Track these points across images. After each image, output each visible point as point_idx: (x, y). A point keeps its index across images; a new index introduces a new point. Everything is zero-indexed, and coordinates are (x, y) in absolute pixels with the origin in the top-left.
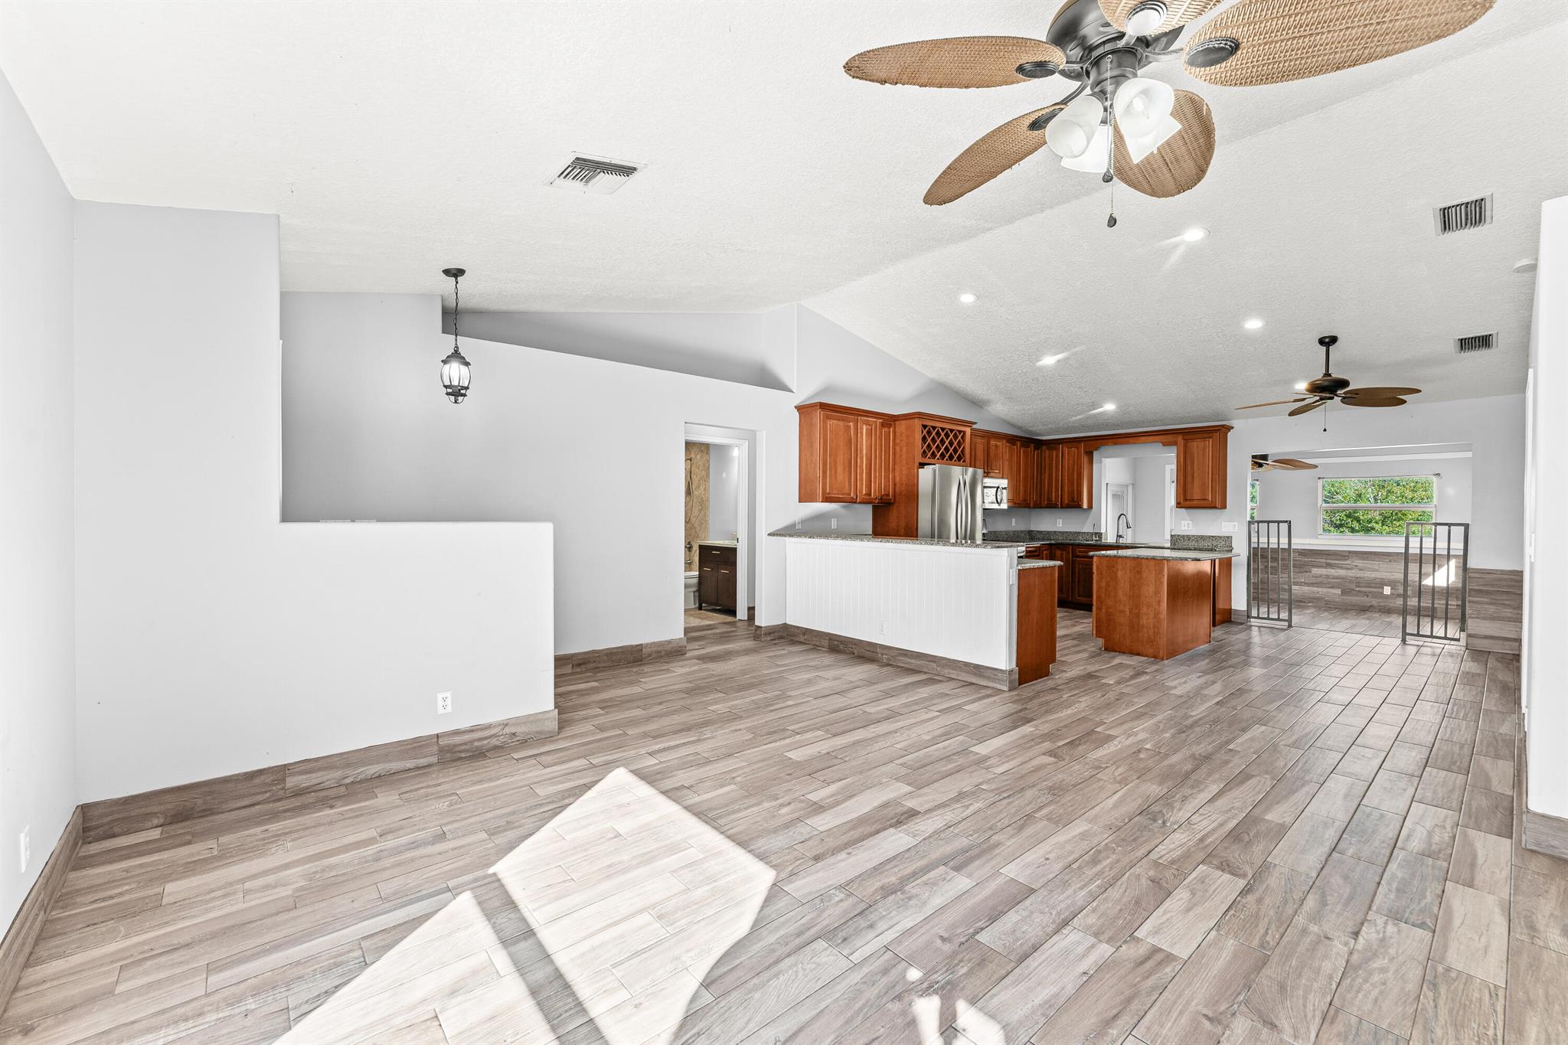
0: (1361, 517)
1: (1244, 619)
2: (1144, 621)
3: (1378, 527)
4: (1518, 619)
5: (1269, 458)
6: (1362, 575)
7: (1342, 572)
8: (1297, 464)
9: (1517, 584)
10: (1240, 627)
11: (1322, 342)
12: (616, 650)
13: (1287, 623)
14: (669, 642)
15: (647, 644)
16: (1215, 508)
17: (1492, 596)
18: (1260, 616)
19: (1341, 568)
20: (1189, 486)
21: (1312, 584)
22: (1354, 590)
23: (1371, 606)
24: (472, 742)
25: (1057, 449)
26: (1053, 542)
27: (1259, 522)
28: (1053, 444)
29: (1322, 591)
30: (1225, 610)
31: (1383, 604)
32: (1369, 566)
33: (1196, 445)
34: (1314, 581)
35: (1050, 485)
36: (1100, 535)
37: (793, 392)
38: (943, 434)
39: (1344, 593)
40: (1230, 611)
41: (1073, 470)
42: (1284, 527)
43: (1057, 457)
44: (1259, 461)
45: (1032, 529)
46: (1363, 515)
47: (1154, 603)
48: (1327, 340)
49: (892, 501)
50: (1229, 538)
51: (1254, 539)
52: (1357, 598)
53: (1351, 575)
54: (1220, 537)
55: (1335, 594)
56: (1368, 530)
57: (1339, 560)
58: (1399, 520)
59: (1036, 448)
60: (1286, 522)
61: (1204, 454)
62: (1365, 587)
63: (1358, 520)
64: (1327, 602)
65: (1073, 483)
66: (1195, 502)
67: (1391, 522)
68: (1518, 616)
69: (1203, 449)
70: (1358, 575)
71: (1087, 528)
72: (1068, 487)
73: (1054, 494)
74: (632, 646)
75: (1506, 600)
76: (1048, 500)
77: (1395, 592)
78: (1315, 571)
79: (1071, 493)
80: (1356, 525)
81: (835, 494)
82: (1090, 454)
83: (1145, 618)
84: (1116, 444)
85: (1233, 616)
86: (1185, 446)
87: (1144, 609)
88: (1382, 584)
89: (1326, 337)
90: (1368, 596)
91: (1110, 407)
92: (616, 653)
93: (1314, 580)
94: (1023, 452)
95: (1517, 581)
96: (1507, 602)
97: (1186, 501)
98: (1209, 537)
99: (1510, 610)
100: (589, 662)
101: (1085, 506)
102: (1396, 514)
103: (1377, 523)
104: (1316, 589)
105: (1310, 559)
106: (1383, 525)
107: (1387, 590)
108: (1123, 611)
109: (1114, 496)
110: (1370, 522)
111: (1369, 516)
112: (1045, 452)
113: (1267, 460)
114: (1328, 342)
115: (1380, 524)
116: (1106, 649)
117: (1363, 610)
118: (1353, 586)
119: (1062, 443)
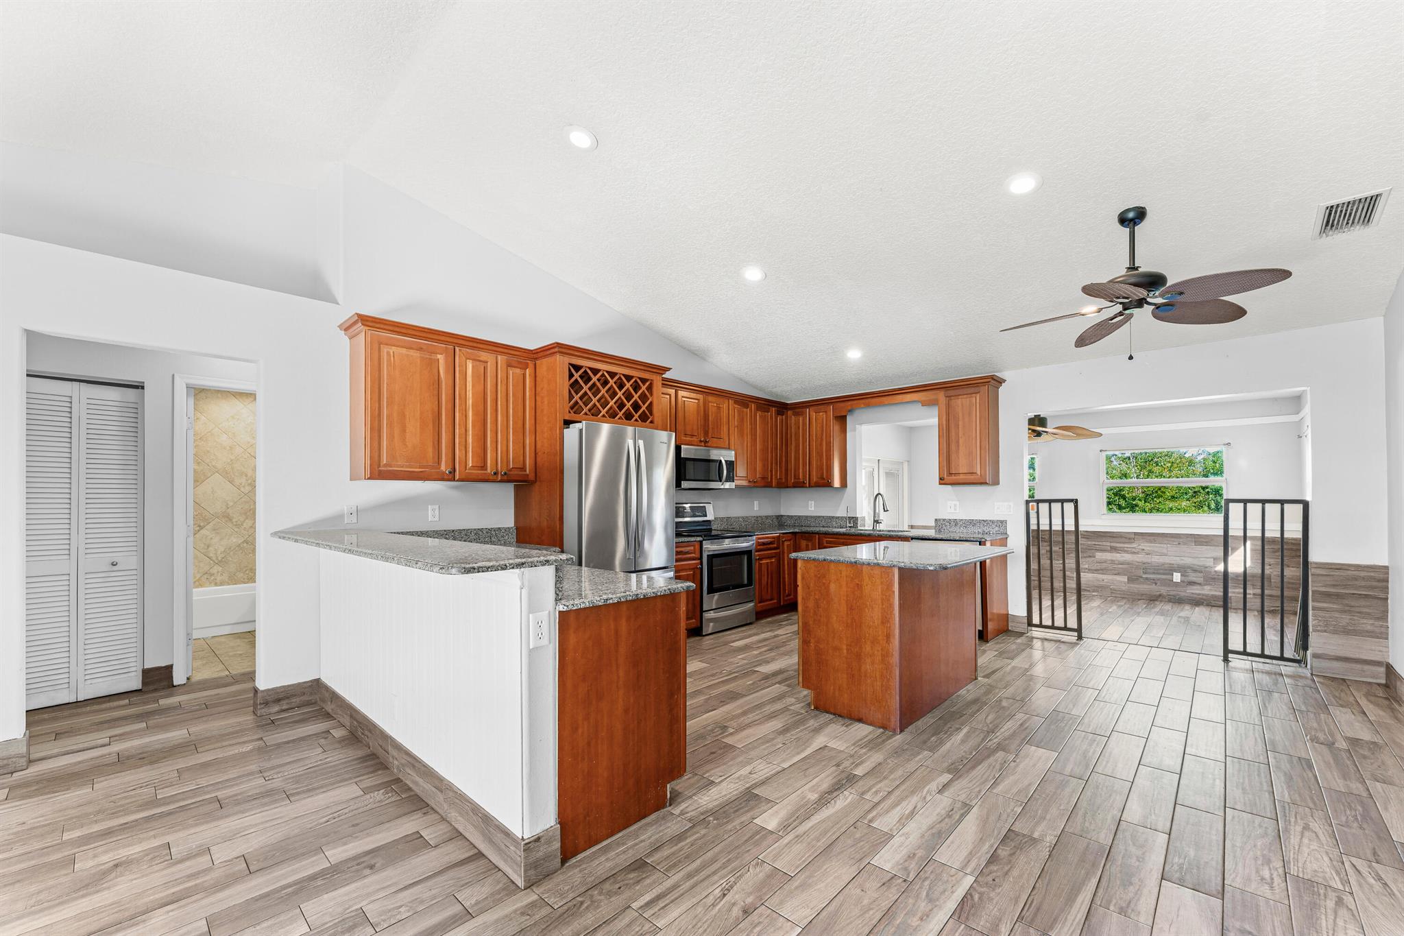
0: (1127, 495)
1: (1023, 627)
2: (867, 666)
3: (1141, 504)
4: (1381, 633)
5: (1049, 423)
6: (1149, 561)
7: (1127, 557)
8: (1080, 432)
9: (1380, 584)
10: (1019, 641)
11: (1123, 220)
13: (1076, 634)
16: (985, 483)
17: (1346, 602)
18: (1043, 624)
19: (1126, 552)
20: (953, 457)
21: (1096, 570)
22: (1141, 577)
23: (1160, 595)
25: (803, 414)
26: (797, 530)
27: (1038, 502)
28: (799, 408)
29: (1107, 578)
30: (999, 615)
31: (1172, 593)
32: (1156, 549)
33: (961, 403)
34: (1098, 568)
35: (797, 459)
36: (854, 520)
37: (338, 304)
38: (612, 382)
39: (1130, 580)
40: (1006, 617)
41: (822, 440)
42: (1069, 507)
43: (804, 424)
44: (1037, 424)
45: (783, 513)
46: (1128, 493)
47: (880, 638)
48: (1131, 215)
49: (532, 477)
50: (1003, 523)
51: (1033, 521)
52: (1145, 586)
53: (1138, 560)
54: (993, 522)
55: (1121, 582)
56: (1133, 508)
57: (1124, 543)
58: (1159, 497)
59: (779, 413)
60: (1071, 501)
61: (970, 414)
62: (1154, 573)
63: (1124, 497)
64: (1113, 591)
65: (822, 455)
66: (962, 477)
67: (1153, 499)
68: (1383, 630)
69: (967, 404)
70: (1145, 560)
71: (841, 513)
72: (817, 461)
73: (801, 470)
75: (1364, 607)
76: (795, 478)
77: (1186, 579)
78: (1099, 555)
79: (820, 468)
80: (1123, 503)
81: (398, 466)
82: (842, 420)
83: (868, 661)
84: (868, 406)
85: (1010, 624)
86: (948, 406)
87: (867, 648)
88: (1171, 570)
89: (1128, 210)
90: (1156, 584)
91: (854, 355)
93: (1098, 566)
94: (760, 416)
95: (1379, 581)
96: (1366, 610)
97: (949, 477)
98: (980, 521)
99: (1371, 622)
101: (837, 483)
102: (1156, 492)
103: (1140, 500)
104: (1101, 576)
105: (1094, 543)
106: (1145, 502)
107: (1177, 577)
108: (836, 649)
109: (887, 474)
110: (1134, 500)
111: (1134, 494)
112: (791, 417)
113: (1045, 427)
114: (1132, 219)
115: (1143, 502)
116: (816, 708)
117: (1153, 599)
118: (1140, 572)
119: (808, 407)
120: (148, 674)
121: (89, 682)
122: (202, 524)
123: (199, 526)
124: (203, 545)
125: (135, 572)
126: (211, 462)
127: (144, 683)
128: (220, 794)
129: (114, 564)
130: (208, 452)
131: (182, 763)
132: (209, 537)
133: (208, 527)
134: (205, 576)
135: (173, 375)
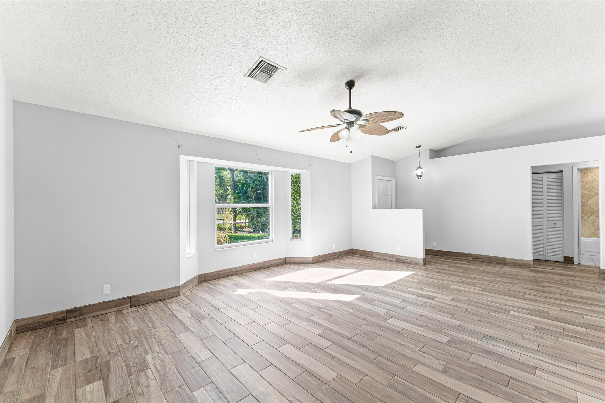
12: (491, 257)
14: (521, 260)
15: (508, 259)
24: (403, 259)
74: (500, 257)
92: (492, 258)
100: (479, 258)
120: (565, 258)
121: (548, 256)
122: (591, 214)
123: (590, 215)
124: (592, 222)
125: (561, 227)
126: (595, 191)
127: (564, 260)
128: (578, 286)
129: (555, 224)
130: (594, 187)
131: (570, 278)
132: (595, 219)
133: (594, 215)
134: (593, 234)
135: (573, 167)
